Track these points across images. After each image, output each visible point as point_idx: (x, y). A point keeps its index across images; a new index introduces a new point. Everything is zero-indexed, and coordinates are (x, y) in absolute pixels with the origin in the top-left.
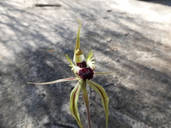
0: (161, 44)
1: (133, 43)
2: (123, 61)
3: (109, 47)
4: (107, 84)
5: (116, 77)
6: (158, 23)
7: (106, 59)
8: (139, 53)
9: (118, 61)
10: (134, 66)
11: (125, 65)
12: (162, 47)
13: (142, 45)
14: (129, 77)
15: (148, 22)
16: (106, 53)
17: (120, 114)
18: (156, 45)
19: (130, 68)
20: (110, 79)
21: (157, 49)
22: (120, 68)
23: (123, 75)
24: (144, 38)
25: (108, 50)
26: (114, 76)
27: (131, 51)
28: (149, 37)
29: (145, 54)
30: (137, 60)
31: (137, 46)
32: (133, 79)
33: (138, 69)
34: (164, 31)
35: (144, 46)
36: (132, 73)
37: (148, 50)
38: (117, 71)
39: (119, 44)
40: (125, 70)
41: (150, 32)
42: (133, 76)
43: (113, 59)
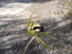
0: (23, 20)
1: (14, 24)
2: (17, 33)
3: (6, 32)
4: (19, 45)
5: (20, 40)
6: (16, 14)
7: (9, 37)
8: (19, 26)
9: (15, 34)
10: (22, 31)
11: (19, 34)
12: (24, 20)
13: (18, 23)
14: (24, 36)
15: (13, 15)
16: (7, 35)
17: (32, 49)
18: (22, 21)
19: (21, 33)
20: (19, 42)
21: (23, 22)
22: (18, 36)
23: (21, 37)
24: (17, 21)
25: (7, 33)
26: (19, 40)
27: (16, 28)
28: (18, 20)
29: (22, 25)
30: (21, 29)
31: (17, 25)
32: (25, 35)
33: (24, 31)
34: (21, 16)
35: (19, 23)
36: (24, 34)
37: (21, 24)
38: (18, 37)
39: (9, 28)
40: (20, 35)
41: (17, 18)
42: (25, 34)
43: (13, 35)
